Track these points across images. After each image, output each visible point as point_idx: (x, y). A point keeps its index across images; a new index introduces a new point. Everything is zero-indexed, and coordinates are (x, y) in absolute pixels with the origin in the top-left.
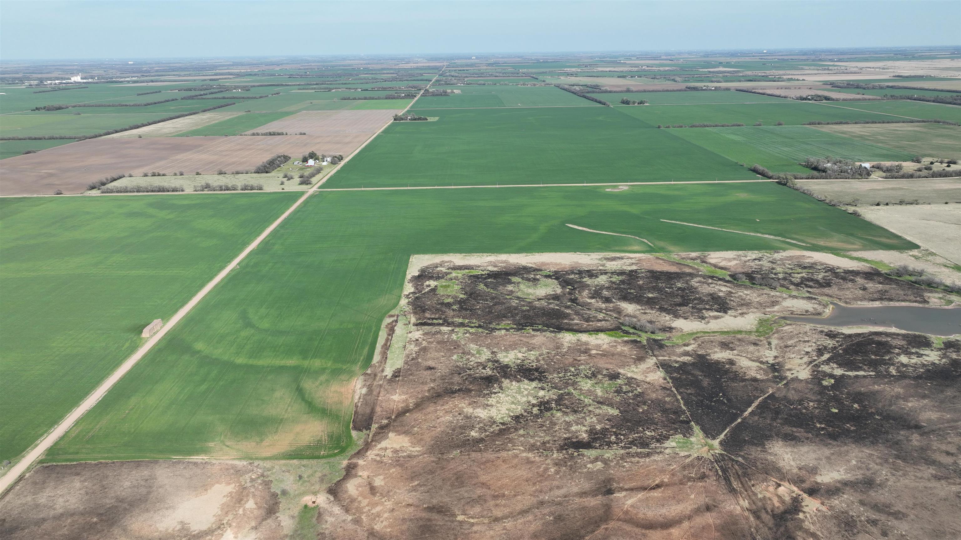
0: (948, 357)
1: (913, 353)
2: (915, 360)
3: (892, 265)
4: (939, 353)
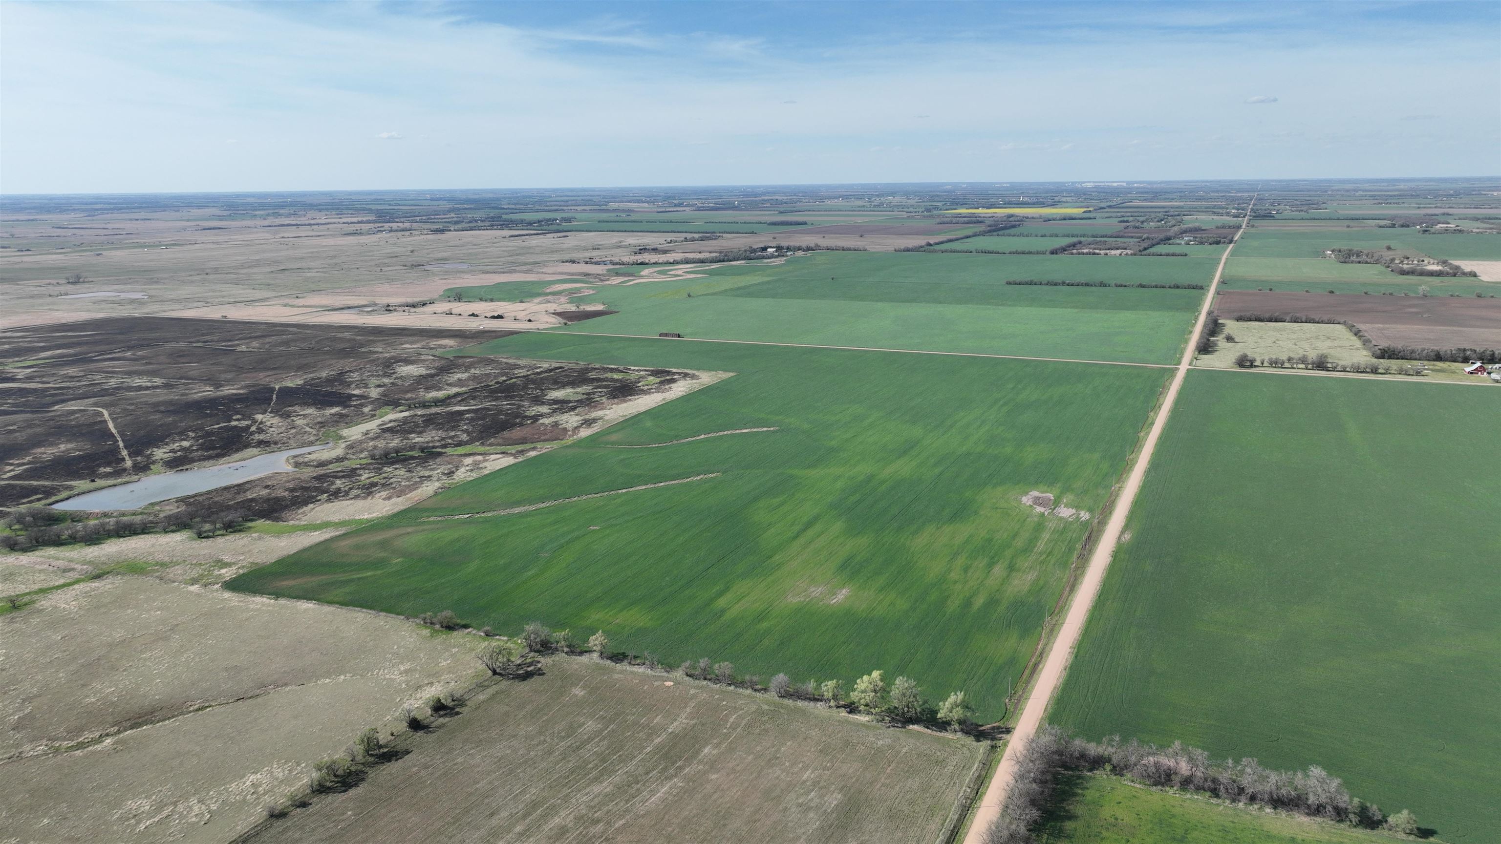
0: (145, 456)
1: (179, 451)
2: (176, 446)
3: (255, 535)
4: (154, 459)
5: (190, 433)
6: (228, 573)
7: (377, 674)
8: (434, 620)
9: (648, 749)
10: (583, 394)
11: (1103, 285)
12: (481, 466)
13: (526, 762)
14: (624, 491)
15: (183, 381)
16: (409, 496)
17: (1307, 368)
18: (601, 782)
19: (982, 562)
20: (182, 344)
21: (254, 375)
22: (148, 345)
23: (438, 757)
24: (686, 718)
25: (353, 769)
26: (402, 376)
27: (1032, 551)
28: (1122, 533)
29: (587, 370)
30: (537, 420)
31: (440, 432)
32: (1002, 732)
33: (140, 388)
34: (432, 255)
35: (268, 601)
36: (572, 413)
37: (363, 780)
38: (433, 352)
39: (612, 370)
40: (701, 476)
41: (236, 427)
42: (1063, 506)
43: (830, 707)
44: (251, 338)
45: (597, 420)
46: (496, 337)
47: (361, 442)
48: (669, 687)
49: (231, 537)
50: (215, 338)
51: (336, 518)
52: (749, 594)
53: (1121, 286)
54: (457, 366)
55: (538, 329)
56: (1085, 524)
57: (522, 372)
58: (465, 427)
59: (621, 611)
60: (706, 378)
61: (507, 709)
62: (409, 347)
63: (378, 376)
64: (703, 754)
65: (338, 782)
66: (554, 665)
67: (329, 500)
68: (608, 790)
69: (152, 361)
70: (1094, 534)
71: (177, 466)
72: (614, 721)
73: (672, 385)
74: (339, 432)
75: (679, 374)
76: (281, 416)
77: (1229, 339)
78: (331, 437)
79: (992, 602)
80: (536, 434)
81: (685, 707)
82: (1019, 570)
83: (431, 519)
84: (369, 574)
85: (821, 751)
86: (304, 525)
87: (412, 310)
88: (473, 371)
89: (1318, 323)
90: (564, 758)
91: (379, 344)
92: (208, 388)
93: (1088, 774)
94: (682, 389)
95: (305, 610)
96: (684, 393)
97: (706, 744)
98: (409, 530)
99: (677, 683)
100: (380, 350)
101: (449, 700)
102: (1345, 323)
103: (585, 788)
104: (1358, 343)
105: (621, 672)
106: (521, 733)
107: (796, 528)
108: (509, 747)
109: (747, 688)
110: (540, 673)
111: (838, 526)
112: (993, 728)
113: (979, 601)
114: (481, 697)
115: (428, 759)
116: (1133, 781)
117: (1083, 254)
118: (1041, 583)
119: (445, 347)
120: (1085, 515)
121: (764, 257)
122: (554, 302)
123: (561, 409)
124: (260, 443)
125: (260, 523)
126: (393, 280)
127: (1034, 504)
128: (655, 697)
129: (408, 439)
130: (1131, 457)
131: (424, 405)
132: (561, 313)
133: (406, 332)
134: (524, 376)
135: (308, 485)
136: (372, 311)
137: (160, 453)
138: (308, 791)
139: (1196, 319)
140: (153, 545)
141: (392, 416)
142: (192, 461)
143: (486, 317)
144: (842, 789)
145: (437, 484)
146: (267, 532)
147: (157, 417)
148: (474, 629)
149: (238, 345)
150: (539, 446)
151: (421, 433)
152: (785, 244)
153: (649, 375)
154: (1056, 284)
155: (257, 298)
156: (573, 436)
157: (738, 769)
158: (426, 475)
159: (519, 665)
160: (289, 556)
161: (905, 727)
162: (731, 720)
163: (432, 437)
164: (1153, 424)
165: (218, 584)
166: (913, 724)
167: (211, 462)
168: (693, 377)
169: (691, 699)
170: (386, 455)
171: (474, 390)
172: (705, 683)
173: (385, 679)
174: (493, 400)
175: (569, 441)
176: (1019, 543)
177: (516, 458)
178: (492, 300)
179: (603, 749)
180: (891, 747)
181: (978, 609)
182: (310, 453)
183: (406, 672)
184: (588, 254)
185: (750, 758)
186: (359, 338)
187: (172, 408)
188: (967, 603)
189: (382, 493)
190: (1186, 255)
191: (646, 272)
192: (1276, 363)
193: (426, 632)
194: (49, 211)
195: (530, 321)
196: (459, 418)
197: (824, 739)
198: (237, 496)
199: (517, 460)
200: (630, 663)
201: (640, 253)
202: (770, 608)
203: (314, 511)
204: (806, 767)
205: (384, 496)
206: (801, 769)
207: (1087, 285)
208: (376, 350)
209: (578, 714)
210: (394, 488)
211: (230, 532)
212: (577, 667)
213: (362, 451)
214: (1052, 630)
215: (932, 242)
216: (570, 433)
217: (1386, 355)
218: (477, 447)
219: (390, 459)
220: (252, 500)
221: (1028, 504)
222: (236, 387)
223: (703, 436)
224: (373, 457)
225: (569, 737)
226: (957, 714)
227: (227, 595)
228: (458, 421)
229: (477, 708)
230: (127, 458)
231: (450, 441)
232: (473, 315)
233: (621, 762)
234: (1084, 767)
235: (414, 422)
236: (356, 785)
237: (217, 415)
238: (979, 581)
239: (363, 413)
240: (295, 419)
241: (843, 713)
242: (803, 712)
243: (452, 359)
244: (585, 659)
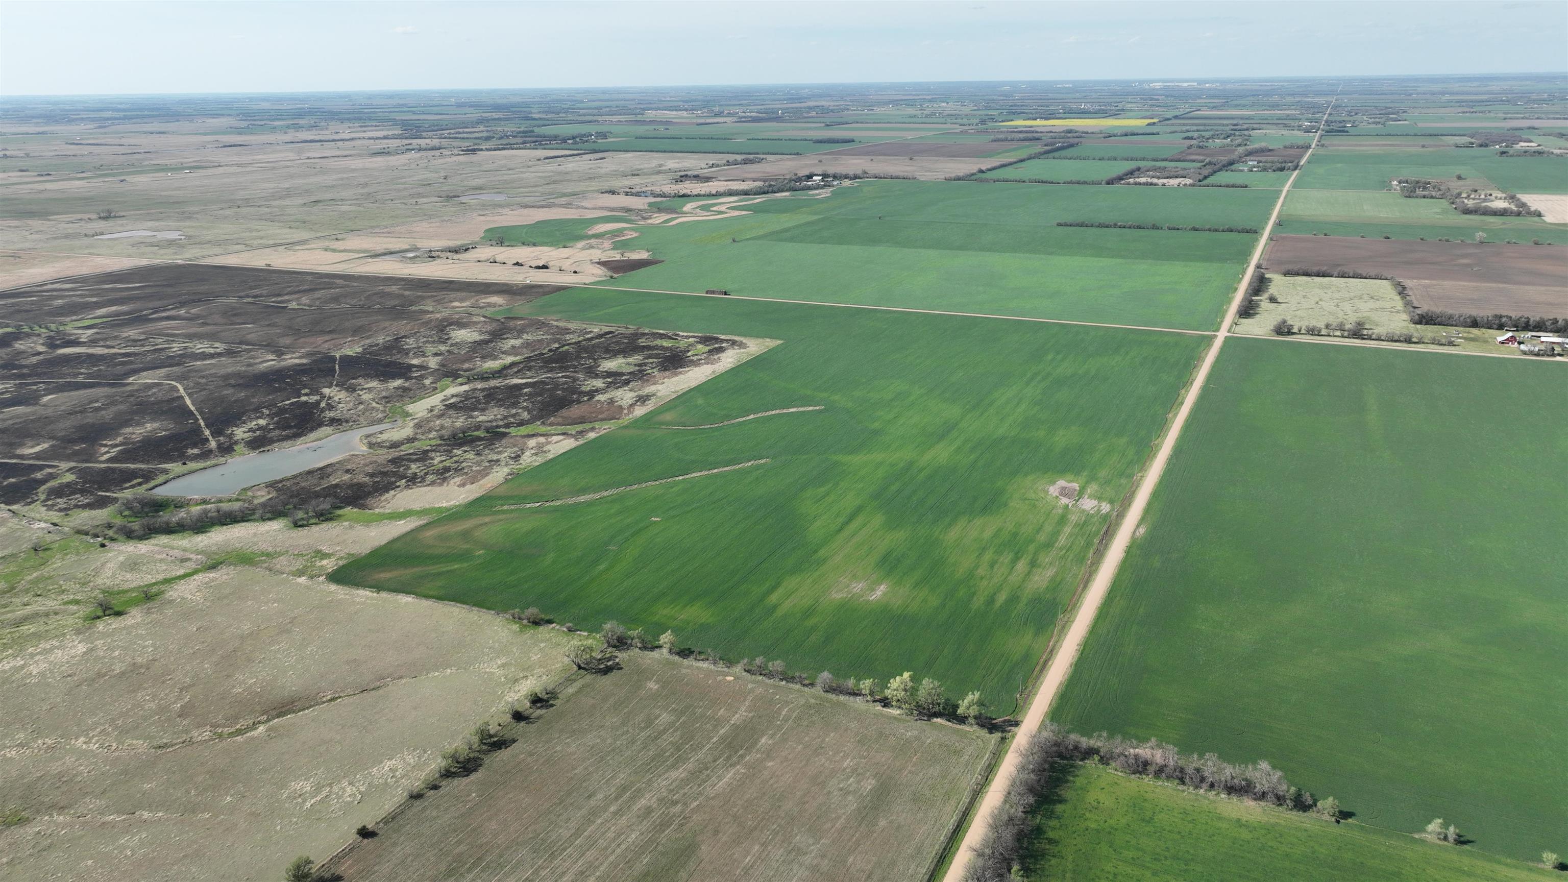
0: (227, 436)
1: (258, 430)
2: (253, 424)
3: (346, 524)
4: (235, 438)
5: (264, 410)
6: (329, 565)
7: (479, 668)
8: (523, 616)
9: (715, 739)
10: (635, 365)
11: (1155, 227)
12: (545, 449)
13: (613, 750)
14: (681, 478)
15: (244, 347)
16: (481, 482)
17: (1343, 337)
18: (677, 769)
19: (1007, 558)
20: (233, 300)
21: (312, 340)
22: (200, 301)
23: (540, 746)
24: (745, 711)
25: (471, 755)
26: (457, 343)
27: (1053, 547)
28: (1138, 526)
29: (636, 336)
30: (593, 397)
31: (502, 409)
32: (1012, 725)
33: (205, 356)
34: (466, 183)
35: (371, 594)
36: (626, 388)
37: (481, 765)
38: (482, 312)
39: (662, 336)
40: (752, 462)
41: (306, 403)
42: (1086, 496)
43: (867, 701)
44: (299, 292)
45: (651, 396)
46: (545, 294)
47: (428, 420)
48: (730, 682)
49: (324, 526)
50: (264, 292)
51: (416, 506)
52: (797, 590)
53: (1174, 229)
54: (509, 330)
55: (585, 284)
56: (1106, 517)
57: (573, 338)
58: (525, 404)
59: (685, 606)
60: (755, 347)
61: (593, 701)
62: (459, 305)
63: (434, 342)
64: (760, 744)
65: (460, 768)
66: (629, 660)
67: (407, 487)
68: (683, 775)
69: (209, 321)
70: (1112, 528)
71: (259, 447)
72: (685, 713)
73: (722, 355)
74: (404, 407)
75: (727, 341)
76: (347, 389)
77: (1273, 300)
78: (398, 413)
79: (1013, 599)
80: (593, 413)
81: (744, 701)
82: (1040, 566)
83: (505, 507)
84: (456, 566)
85: (859, 741)
86: (389, 513)
87: (456, 256)
88: (525, 336)
89: (1366, 278)
90: (645, 747)
91: (429, 301)
92: (271, 357)
93: (1080, 763)
94: (730, 360)
95: (406, 603)
96: (733, 366)
97: (763, 735)
98: (487, 519)
99: (737, 678)
100: (430, 309)
101: (544, 693)
102: (1391, 279)
103: (664, 773)
104: (1399, 303)
105: (688, 667)
106: (607, 724)
107: (841, 520)
108: (599, 737)
109: (796, 683)
110: (618, 667)
111: (878, 520)
112: (1005, 721)
113: (1002, 598)
114: (571, 690)
115: (533, 748)
116: (1116, 770)
117: (1140, 184)
118: (1058, 579)
119: (494, 305)
120: (1106, 507)
121: (810, 188)
122: (598, 248)
123: (615, 383)
124: (334, 421)
125: (348, 510)
126: (431, 217)
127: (1060, 495)
128: (718, 691)
129: (472, 417)
130: (1156, 442)
131: (484, 377)
132: (606, 262)
133: (452, 286)
134: (575, 343)
135: (385, 470)
136: (415, 257)
137: (240, 433)
138: (437, 776)
139: (1244, 272)
140: (255, 535)
141: (454, 389)
142: (271, 441)
143: (531, 267)
144: (875, 776)
145: (506, 470)
146: (357, 521)
147: (229, 392)
148: (558, 624)
149: (289, 301)
150: (597, 427)
151: (483, 410)
152: (831, 170)
153: (698, 342)
154: (1107, 227)
155: (296, 240)
156: (629, 415)
157: (790, 757)
158: (494, 459)
159: (600, 660)
160: (381, 548)
161: (930, 721)
162: (784, 713)
163: (495, 415)
164: (1182, 403)
165: (322, 576)
166: (937, 717)
167: (290, 442)
168: (741, 345)
169: (749, 693)
170: (454, 436)
171: (528, 359)
172: (761, 678)
173: (486, 673)
174: (548, 372)
175: (626, 420)
176: (1042, 538)
177: (576, 439)
178: (534, 245)
179: (677, 739)
180: (917, 738)
181: (1001, 606)
182: (381, 433)
183: (503, 666)
184: (627, 182)
185: (800, 747)
186: (407, 293)
187: (241, 381)
188: (991, 601)
189: (456, 479)
190: (1246, 186)
191: (688, 207)
192: (1313, 330)
193: (516, 627)
194: (57, 122)
195: (575, 272)
196: (518, 393)
197: (861, 731)
198: (321, 481)
199: (578, 443)
200: (695, 659)
201: (681, 181)
202: (817, 604)
203: (396, 498)
204: (846, 756)
205: (458, 483)
206: (842, 757)
207: (1139, 227)
208: (426, 308)
209: (654, 707)
210: (466, 474)
211: (323, 521)
212: (650, 662)
213: (430, 431)
214: (1063, 627)
215: (984, 168)
216: (625, 411)
217: (1424, 321)
218: (538, 427)
219: (458, 439)
220: (336, 486)
221: (1054, 495)
222: (297, 355)
223: (752, 417)
224: (441, 438)
225: (647, 728)
226: (974, 710)
227: (333, 587)
228: (517, 397)
229: (568, 701)
230: (210, 438)
231: (512, 420)
232: (517, 264)
233: (693, 751)
234: (1077, 757)
235: (475, 398)
236: (475, 770)
237: (285, 389)
238: (1004, 577)
239: (424, 386)
240: (361, 393)
241: (879, 707)
242: (844, 705)
243: (503, 320)
244: (655, 654)
